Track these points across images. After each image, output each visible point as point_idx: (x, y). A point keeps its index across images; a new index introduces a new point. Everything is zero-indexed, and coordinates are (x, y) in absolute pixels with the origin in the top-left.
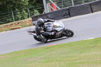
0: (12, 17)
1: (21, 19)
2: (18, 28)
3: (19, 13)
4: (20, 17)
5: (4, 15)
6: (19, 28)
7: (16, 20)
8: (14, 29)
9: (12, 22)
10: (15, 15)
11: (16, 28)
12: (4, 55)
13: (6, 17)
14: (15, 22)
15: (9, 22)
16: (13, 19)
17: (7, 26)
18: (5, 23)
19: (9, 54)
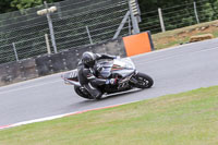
0: (193, 15)
1: (213, 19)
2: (206, 38)
3: (208, 4)
4: (212, 13)
5: (176, 9)
6: (209, 38)
7: (201, 21)
8: (197, 40)
9: (193, 24)
10: (199, 9)
11: (202, 39)
12: (176, 96)
13: (180, 13)
14: (199, 25)
15: (187, 25)
16: (195, 19)
17: (182, 33)
18: (178, 27)
19: (188, 94)
